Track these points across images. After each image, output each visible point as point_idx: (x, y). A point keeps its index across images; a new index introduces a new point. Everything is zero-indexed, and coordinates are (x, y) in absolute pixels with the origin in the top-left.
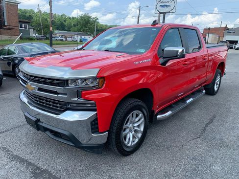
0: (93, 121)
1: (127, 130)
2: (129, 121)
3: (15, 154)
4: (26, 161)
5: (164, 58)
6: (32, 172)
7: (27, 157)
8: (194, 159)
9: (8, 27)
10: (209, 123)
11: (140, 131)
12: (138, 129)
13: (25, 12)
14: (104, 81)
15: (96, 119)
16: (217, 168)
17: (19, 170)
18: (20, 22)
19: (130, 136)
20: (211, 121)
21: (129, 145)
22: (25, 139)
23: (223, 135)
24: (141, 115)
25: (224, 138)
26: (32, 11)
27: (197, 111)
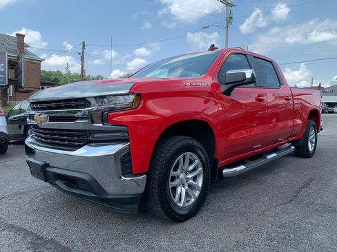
0: (124, 156)
1: (177, 182)
2: (180, 168)
3: (10, 222)
4: (25, 230)
5: (226, 84)
6: (31, 243)
7: (27, 226)
8: (283, 226)
9: (25, 89)
10: (303, 187)
11: (197, 186)
12: (194, 183)
13: (50, 74)
14: (141, 99)
15: (129, 154)
16: (319, 236)
17: (11, 241)
18: (41, 83)
19: (182, 190)
20: (307, 184)
21: (181, 205)
22: (27, 206)
23: (326, 199)
24: (197, 161)
25: (327, 203)
26: (59, 73)
27: (284, 174)
